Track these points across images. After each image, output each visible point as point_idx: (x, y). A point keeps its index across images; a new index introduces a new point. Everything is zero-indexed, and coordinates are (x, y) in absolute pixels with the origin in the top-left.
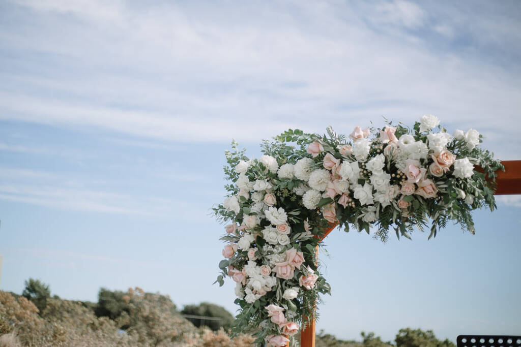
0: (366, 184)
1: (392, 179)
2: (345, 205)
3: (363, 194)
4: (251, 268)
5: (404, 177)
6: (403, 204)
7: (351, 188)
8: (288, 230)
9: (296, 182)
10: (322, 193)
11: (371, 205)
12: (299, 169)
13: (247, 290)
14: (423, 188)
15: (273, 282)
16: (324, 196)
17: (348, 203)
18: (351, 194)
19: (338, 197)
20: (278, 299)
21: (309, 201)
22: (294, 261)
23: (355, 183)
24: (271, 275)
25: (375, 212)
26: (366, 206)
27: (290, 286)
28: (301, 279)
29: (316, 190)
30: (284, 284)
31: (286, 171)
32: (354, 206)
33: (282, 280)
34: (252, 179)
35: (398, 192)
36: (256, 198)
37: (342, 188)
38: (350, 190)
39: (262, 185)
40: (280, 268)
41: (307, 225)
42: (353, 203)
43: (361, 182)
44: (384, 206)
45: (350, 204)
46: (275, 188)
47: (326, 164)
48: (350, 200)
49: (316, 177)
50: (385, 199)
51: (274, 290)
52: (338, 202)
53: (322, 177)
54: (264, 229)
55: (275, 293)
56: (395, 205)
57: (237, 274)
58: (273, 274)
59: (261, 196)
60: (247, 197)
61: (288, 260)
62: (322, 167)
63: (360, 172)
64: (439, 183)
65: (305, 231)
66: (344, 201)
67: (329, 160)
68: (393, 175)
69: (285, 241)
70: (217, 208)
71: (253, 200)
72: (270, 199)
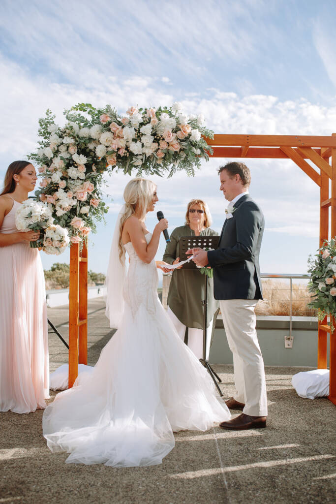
0: (138, 142)
1: (155, 139)
2: (122, 155)
3: (135, 148)
4: (60, 194)
5: (162, 138)
6: (161, 154)
7: (127, 144)
8: (85, 170)
9: (91, 139)
10: (107, 147)
11: (140, 155)
12: (94, 131)
13: (57, 208)
14: (172, 145)
15: (75, 203)
16: (110, 149)
17: (125, 153)
18: (127, 148)
19: (118, 149)
20: (78, 213)
21: (100, 152)
22: (88, 189)
23: (130, 140)
24: (73, 198)
25: (142, 160)
26: (137, 155)
27: (84, 205)
28: (91, 200)
29: (104, 145)
30: (82, 204)
31: (84, 132)
32: (128, 155)
33: (80, 201)
34: (61, 137)
35: (157, 147)
36: (63, 149)
37: (122, 144)
38: (126, 146)
39: (68, 140)
40: (79, 194)
41: (94, 168)
42: (128, 153)
43: (135, 140)
44: (147, 156)
45: (126, 154)
46: (77, 143)
47: (113, 129)
48: (126, 152)
49: (105, 137)
50: (149, 152)
51: (74, 207)
52: (118, 153)
53: (109, 136)
54: (69, 168)
55: (75, 209)
56: (155, 155)
57: (50, 198)
58: (74, 198)
59: (66, 148)
60: (56, 149)
61: (85, 188)
62: (109, 130)
63: (136, 134)
64: (181, 143)
65: (93, 172)
66: (122, 152)
67: (114, 127)
68: (156, 137)
69: (83, 177)
70: (30, 155)
71: (60, 150)
72: (73, 150)
